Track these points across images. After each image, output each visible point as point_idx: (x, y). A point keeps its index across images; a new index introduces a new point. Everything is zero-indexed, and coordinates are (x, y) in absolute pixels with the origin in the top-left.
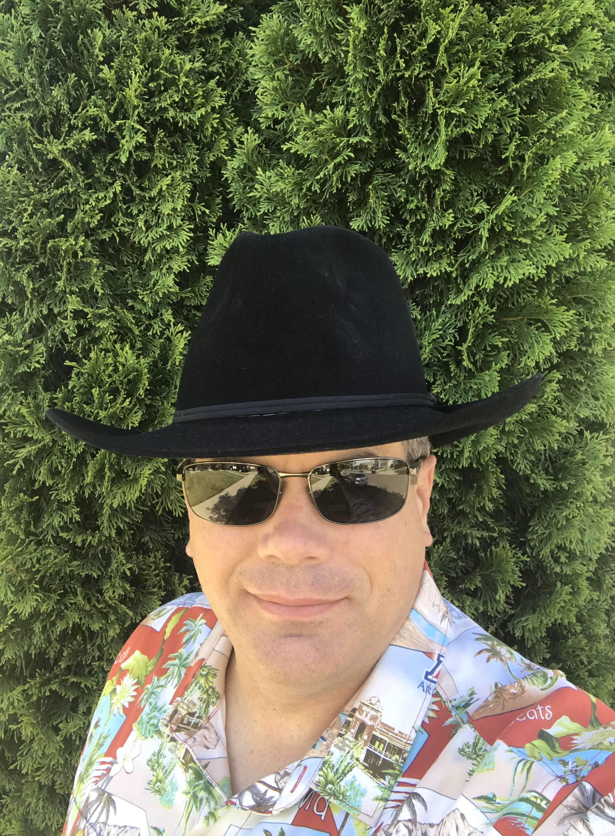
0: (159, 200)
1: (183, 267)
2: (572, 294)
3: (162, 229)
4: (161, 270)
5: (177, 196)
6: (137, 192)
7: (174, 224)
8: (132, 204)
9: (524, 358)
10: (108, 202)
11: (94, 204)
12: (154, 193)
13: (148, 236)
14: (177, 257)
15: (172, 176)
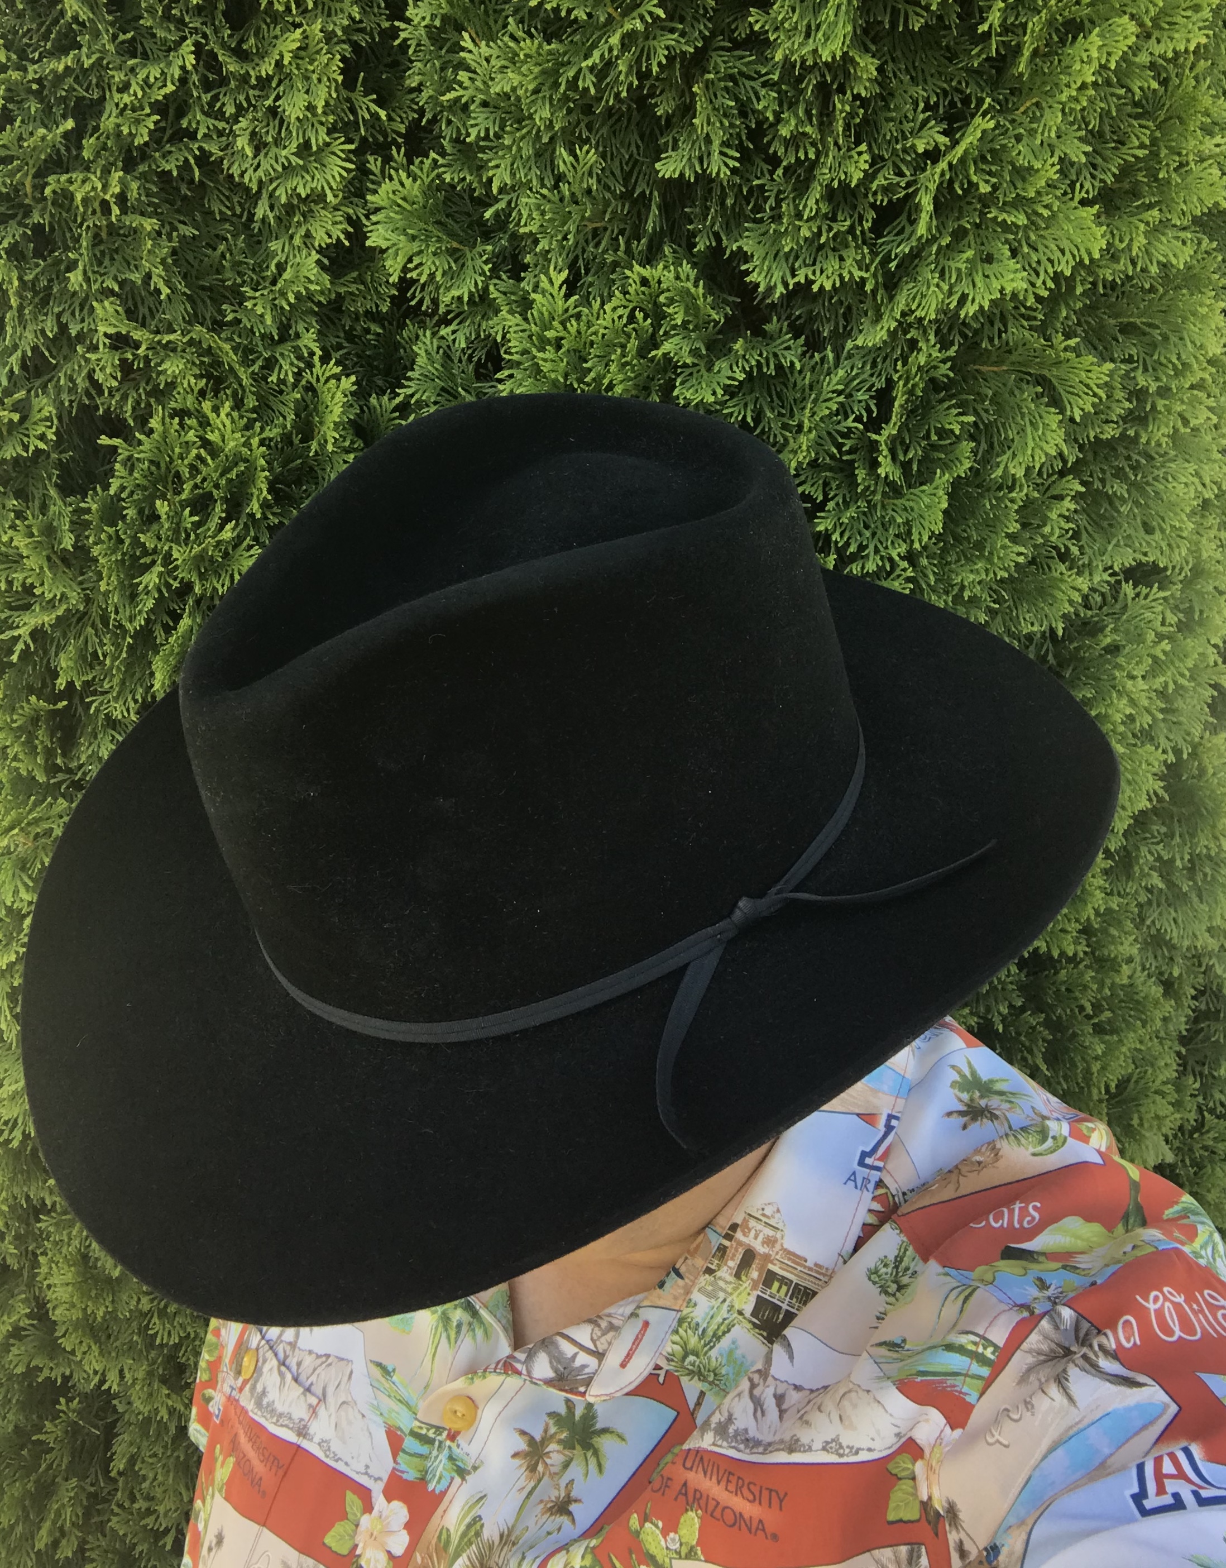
0: (278, 85)
1: (337, 233)
2: (1116, 316)
3: (288, 152)
4: (291, 237)
5: (315, 77)
6: (232, 66)
7: (313, 141)
8: (223, 90)
9: (1005, 457)
10: (170, 88)
11: (140, 94)
12: (267, 68)
13: (259, 165)
14: (323, 212)
15: (305, 31)
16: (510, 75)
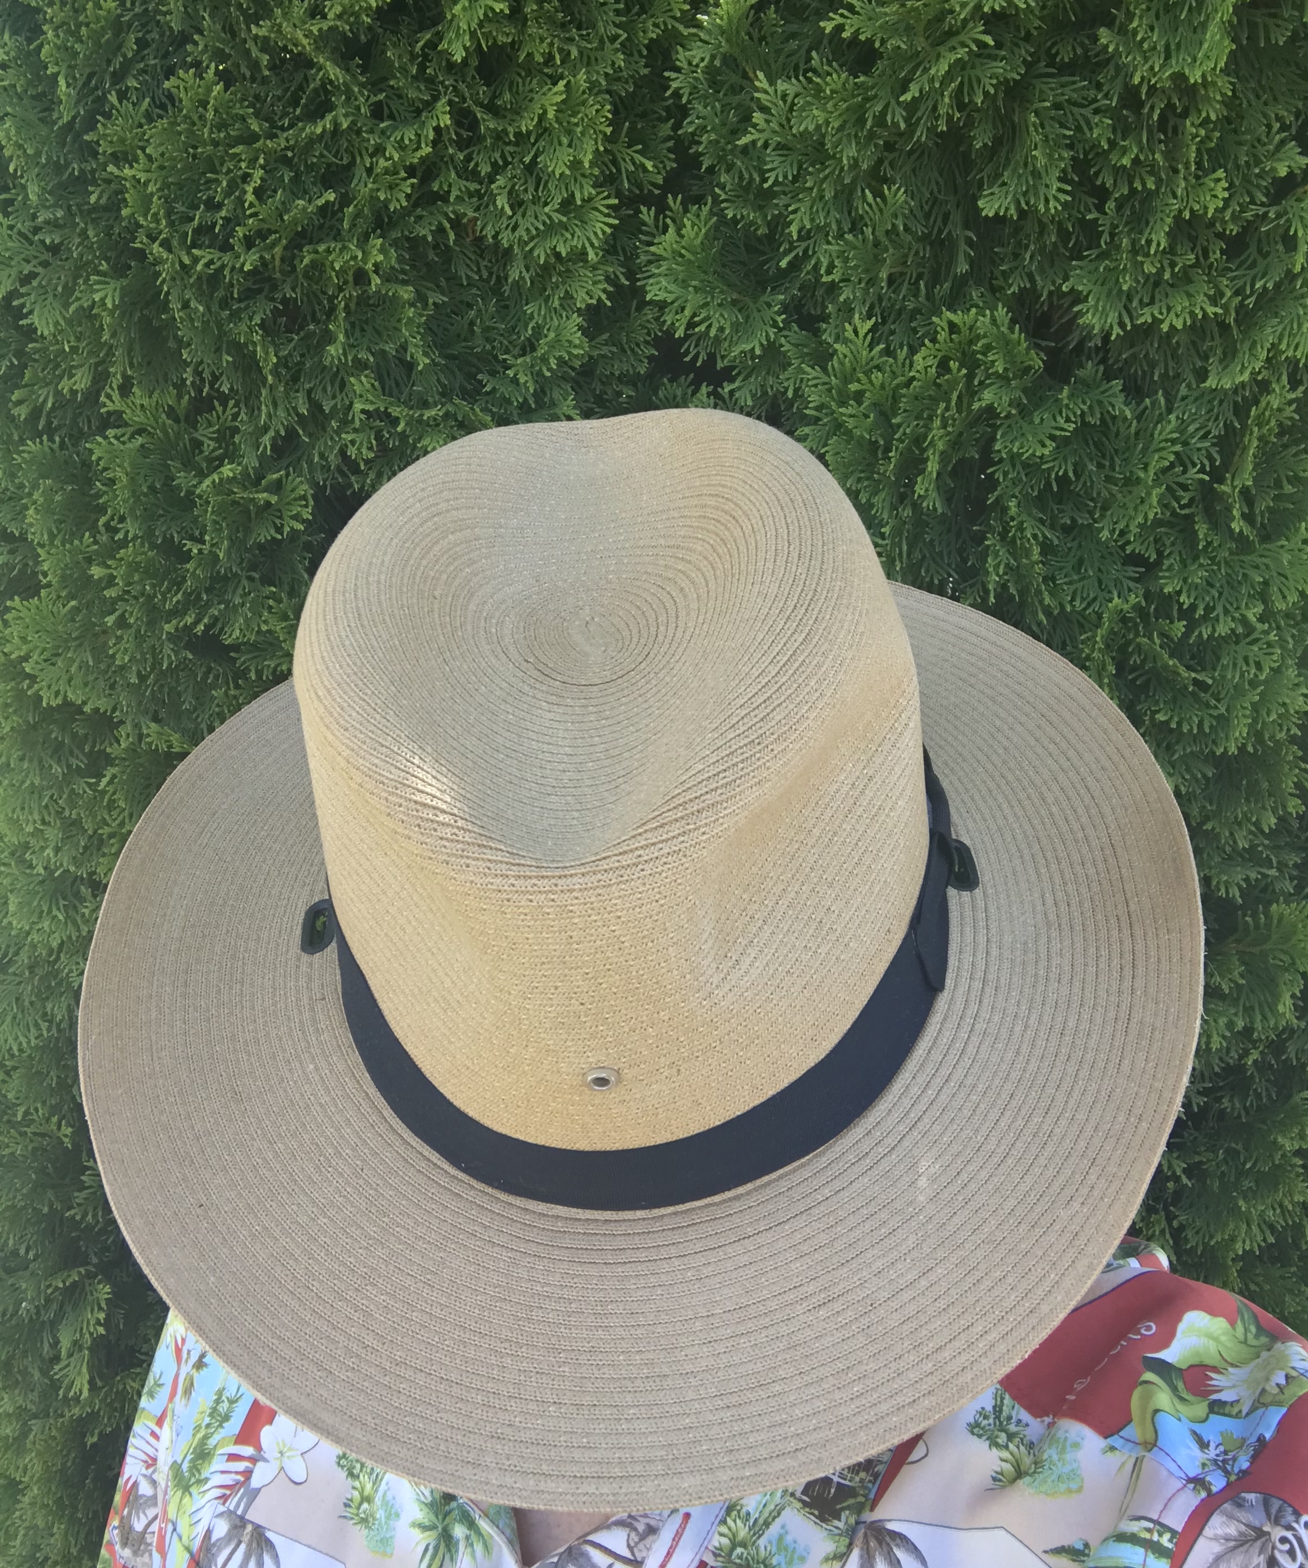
0: (536, 141)
1: (598, 294)
3: (549, 209)
4: (548, 299)
5: (579, 129)
6: (488, 123)
7: (577, 195)
8: (476, 149)
10: (426, 150)
11: (396, 157)
12: (527, 124)
13: (516, 225)
14: (582, 272)
15: (569, 82)
16: (815, 112)
